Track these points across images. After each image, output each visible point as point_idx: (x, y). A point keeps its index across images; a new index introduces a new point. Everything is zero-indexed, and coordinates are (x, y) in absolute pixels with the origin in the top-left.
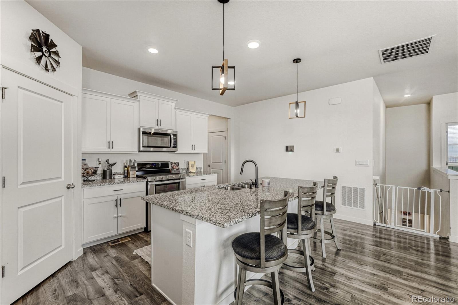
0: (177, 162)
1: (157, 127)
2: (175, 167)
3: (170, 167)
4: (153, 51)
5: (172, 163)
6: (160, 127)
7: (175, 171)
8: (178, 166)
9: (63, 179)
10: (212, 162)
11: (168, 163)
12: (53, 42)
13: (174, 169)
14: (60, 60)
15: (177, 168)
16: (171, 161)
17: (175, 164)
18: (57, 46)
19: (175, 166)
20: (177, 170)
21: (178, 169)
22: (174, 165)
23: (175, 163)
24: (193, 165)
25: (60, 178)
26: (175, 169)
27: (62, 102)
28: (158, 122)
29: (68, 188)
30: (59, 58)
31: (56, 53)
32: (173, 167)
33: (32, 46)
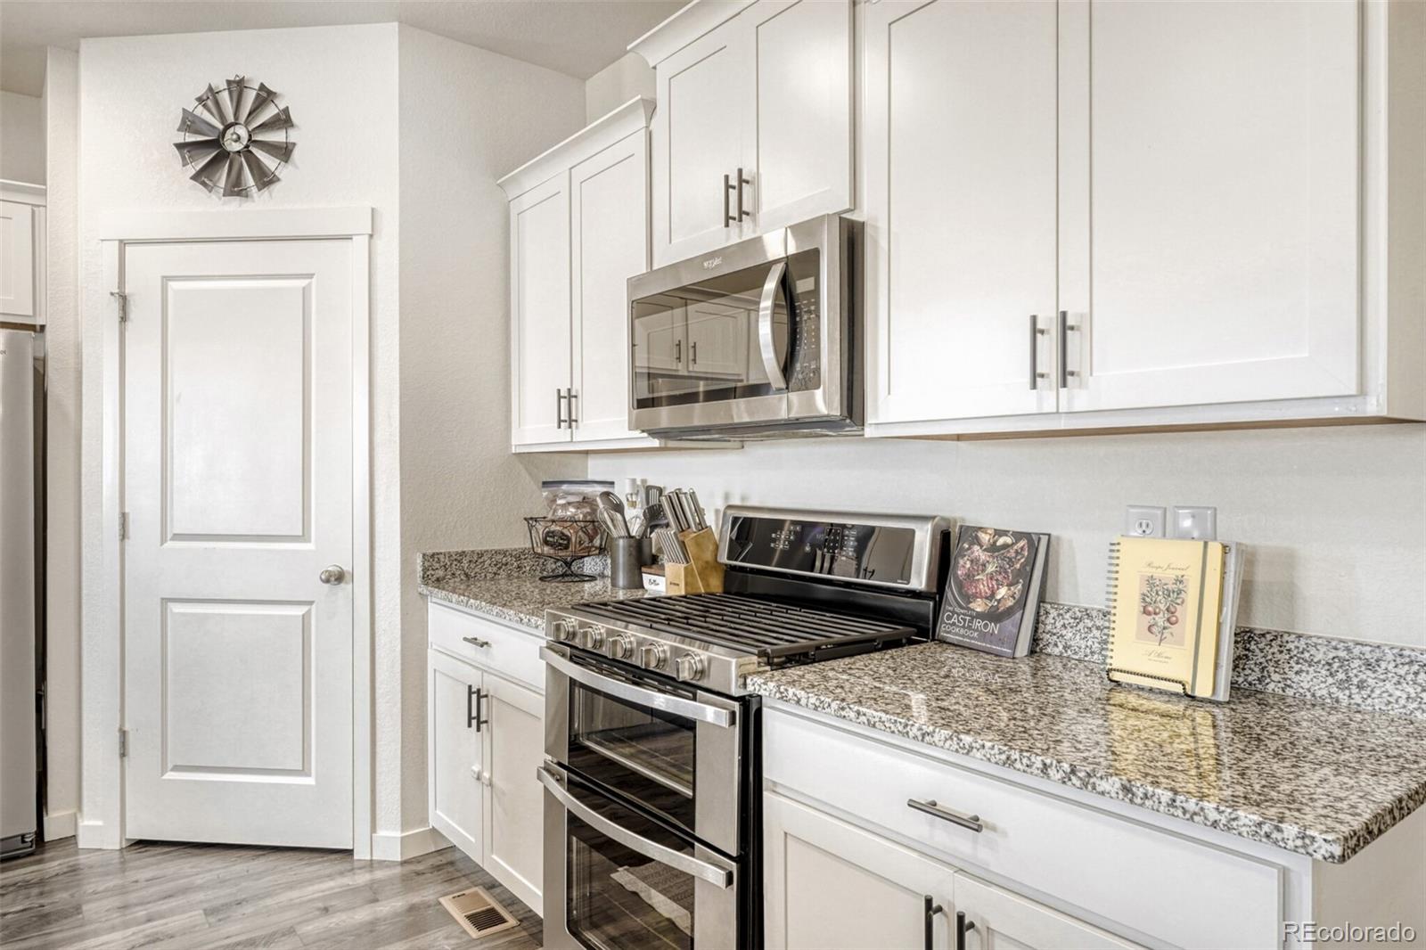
0: (1018, 536)
1: (726, 236)
2: (984, 588)
7: (978, 624)
9: (311, 543)
12: (266, 90)
13: (969, 598)
15: (1003, 592)
17: (993, 549)
19: (990, 569)
20: (995, 616)
21: (1009, 612)
22: (983, 556)
23: (1001, 541)
24: (1175, 593)
25: (303, 537)
26: (979, 606)
27: (314, 279)
28: (733, 198)
31: (282, 119)
32: (969, 576)
33: (180, 146)
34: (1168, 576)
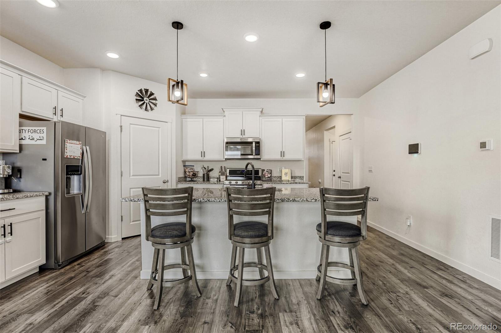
0: (269, 170)
1: (241, 136)
2: (267, 175)
3: (260, 175)
4: (204, 75)
5: (263, 170)
6: (244, 136)
8: (271, 173)
9: (160, 176)
10: (343, 173)
11: (258, 170)
12: (152, 93)
14: (157, 102)
15: (269, 175)
16: (262, 169)
17: (267, 171)
18: (154, 94)
19: (267, 173)
20: (268, 177)
21: (270, 177)
22: (266, 172)
24: (287, 173)
25: (159, 175)
26: (266, 177)
27: (160, 128)
28: (243, 132)
29: (164, 182)
30: (156, 101)
31: (155, 99)
32: (265, 174)
33: (136, 99)
34: (286, 172)
